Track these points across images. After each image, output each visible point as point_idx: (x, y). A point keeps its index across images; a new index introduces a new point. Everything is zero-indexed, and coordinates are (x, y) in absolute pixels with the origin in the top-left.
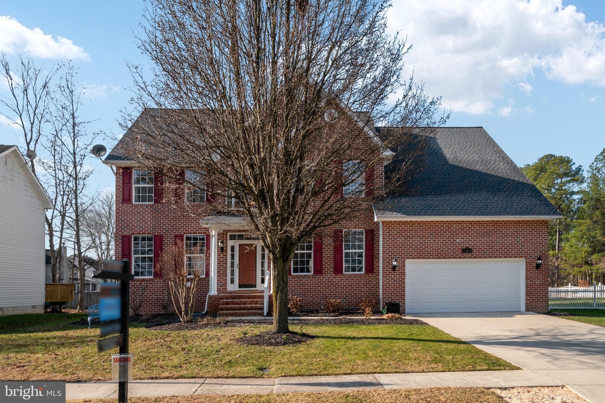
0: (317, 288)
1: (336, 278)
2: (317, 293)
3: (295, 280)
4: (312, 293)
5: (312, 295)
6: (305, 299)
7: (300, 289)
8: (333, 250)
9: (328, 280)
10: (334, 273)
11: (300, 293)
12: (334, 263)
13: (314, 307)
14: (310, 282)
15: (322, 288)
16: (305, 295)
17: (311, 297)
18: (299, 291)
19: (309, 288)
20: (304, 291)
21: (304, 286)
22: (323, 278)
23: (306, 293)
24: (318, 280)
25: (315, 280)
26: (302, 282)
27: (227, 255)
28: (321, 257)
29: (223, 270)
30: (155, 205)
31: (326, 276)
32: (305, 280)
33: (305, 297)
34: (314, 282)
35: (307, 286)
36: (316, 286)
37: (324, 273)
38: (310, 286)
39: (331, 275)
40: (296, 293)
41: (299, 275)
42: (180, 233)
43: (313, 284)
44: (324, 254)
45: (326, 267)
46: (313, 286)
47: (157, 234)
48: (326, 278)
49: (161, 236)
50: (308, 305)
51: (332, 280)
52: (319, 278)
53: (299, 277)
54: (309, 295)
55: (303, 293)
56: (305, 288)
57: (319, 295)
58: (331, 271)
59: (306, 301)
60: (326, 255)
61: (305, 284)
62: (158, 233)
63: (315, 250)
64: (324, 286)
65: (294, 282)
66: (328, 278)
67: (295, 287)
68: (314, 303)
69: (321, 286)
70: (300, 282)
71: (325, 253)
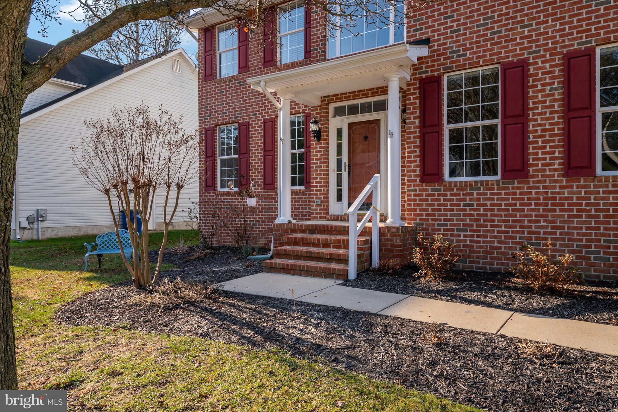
0: (511, 216)
1: (572, 187)
2: (511, 227)
3: (451, 195)
4: (496, 226)
5: (498, 232)
6: (479, 242)
7: (465, 215)
8: (563, 112)
9: (547, 193)
10: (564, 176)
11: (464, 225)
12: (563, 146)
13: (503, 264)
14: (493, 199)
15: (526, 216)
16: (479, 231)
17: (495, 237)
18: (462, 220)
19: (489, 213)
20: (476, 220)
21: (475, 210)
22: (529, 188)
23: (481, 226)
24: (515, 194)
25: (506, 194)
26: (470, 199)
27: (328, 147)
28: (524, 132)
29: (321, 174)
30: (240, 76)
31: (539, 182)
32: (478, 194)
33: (478, 236)
34: (502, 200)
35: (485, 210)
36: (508, 210)
37: (533, 176)
38: (492, 210)
39: (556, 181)
40: (455, 225)
41: (461, 182)
42: (270, 115)
43: (500, 205)
44: (531, 124)
45: (538, 159)
46: (499, 210)
47: (242, 121)
48: (538, 188)
49: (248, 124)
50: (486, 258)
51: (558, 193)
52: (519, 188)
53: (462, 187)
54: (488, 231)
55: (472, 226)
56: (478, 215)
57: (517, 232)
58: (556, 170)
59: (482, 247)
60: (539, 125)
61: (478, 205)
62: (243, 119)
63: (505, 116)
64: (533, 210)
65: (449, 200)
66: (544, 187)
67: (453, 210)
68: (503, 253)
69: (523, 210)
70: (465, 200)
71: (536, 120)
